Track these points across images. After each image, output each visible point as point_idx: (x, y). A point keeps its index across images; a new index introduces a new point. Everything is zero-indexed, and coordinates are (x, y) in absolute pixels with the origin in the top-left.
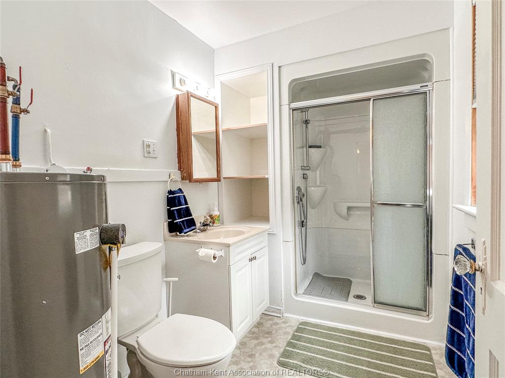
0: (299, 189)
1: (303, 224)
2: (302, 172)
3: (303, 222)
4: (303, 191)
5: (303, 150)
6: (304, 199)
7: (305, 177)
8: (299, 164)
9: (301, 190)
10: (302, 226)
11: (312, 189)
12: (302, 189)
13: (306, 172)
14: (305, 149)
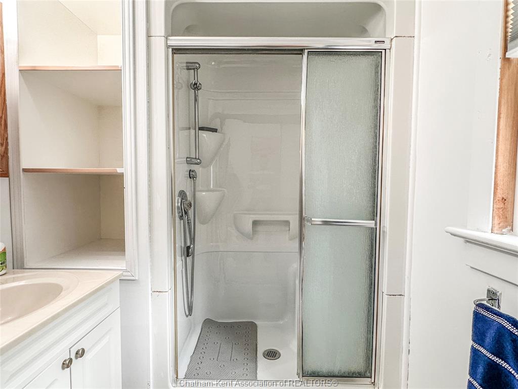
0: (182, 194)
1: (188, 252)
2: (186, 168)
3: (188, 248)
4: (189, 199)
5: (190, 133)
6: (191, 212)
7: (192, 175)
8: (182, 154)
9: (186, 196)
10: (188, 256)
11: (202, 195)
12: (188, 194)
13: (194, 167)
14: (193, 132)
